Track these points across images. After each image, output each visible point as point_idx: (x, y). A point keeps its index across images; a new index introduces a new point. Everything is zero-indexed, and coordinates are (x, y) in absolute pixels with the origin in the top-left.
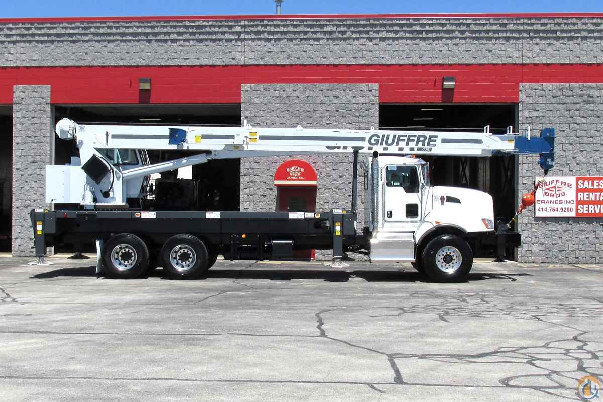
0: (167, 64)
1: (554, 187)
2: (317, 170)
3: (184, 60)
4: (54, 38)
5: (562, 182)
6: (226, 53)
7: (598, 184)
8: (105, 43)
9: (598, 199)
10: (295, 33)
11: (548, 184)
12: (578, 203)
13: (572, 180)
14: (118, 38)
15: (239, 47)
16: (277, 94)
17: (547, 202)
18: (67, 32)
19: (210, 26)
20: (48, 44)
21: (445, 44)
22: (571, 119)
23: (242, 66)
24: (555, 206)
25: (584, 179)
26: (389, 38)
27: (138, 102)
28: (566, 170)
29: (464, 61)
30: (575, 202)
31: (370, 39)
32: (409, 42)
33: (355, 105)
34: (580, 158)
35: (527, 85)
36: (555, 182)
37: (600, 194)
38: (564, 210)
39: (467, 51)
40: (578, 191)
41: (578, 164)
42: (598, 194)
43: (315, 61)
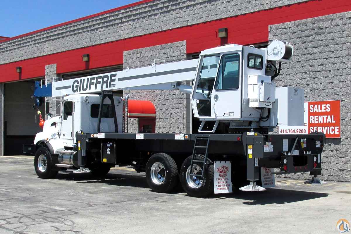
0: (95, 44)
2: (156, 105)
3: (101, 40)
4: (57, 37)
6: (117, 33)
7: (325, 108)
8: (73, 36)
9: (325, 122)
12: (310, 125)
14: (77, 32)
15: (122, 27)
16: (138, 55)
18: (60, 32)
20: (55, 41)
21: (222, 3)
22: (306, 51)
23: (124, 39)
24: (293, 128)
25: (314, 104)
26: (191, 6)
27: (85, 69)
29: (234, 14)
30: (307, 124)
31: (181, 8)
32: (202, 6)
34: (313, 84)
35: (273, 26)
37: (326, 116)
38: (299, 131)
39: (235, 5)
40: (310, 114)
41: (311, 90)
42: (325, 117)
43: (155, 30)
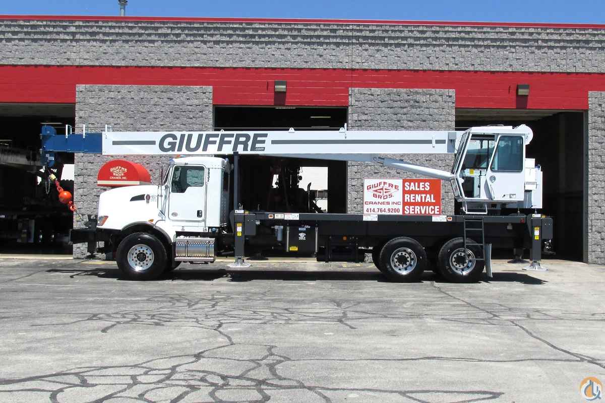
1: (382, 189)
2: (151, 170)
3: (18, 59)
5: (389, 184)
6: (61, 53)
9: (423, 201)
10: (130, 34)
11: (376, 185)
12: (405, 204)
13: (399, 182)
15: (75, 48)
16: (112, 95)
17: (375, 203)
19: (45, 26)
21: (278, 49)
22: (398, 123)
23: (77, 66)
24: (383, 207)
25: (410, 181)
26: (223, 42)
28: (393, 172)
29: (296, 65)
30: (402, 203)
31: (205, 42)
32: (242, 45)
33: (189, 107)
35: (356, 89)
36: (383, 183)
37: (425, 195)
38: (391, 210)
39: (299, 55)
40: (405, 192)
42: (423, 196)
43: (150, 63)
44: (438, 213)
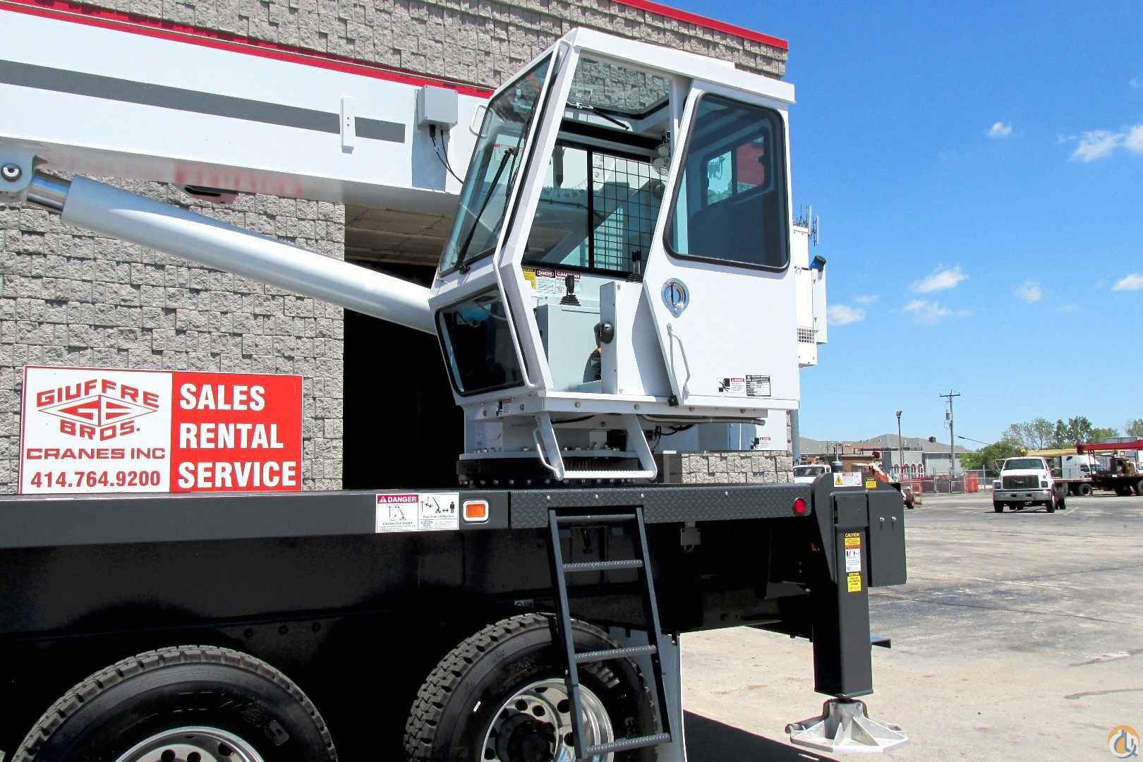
1: (96, 405)
5: (124, 388)
7: (244, 397)
9: (244, 445)
11: (73, 392)
12: (179, 455)
13: (161, 384)
17: (69, 453)
24: (98, 466)
25: (200, 380)
28: (139, 348)
30: (168, 453)
34: (188, 311)
36: (99, 385)
37: (250, 426)
38: (128, 479)
40: (179, 416)
41: (179, 332)
42: (244, 428)
44: (293, 483)
